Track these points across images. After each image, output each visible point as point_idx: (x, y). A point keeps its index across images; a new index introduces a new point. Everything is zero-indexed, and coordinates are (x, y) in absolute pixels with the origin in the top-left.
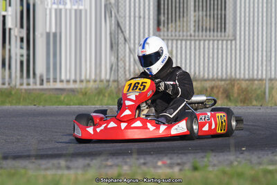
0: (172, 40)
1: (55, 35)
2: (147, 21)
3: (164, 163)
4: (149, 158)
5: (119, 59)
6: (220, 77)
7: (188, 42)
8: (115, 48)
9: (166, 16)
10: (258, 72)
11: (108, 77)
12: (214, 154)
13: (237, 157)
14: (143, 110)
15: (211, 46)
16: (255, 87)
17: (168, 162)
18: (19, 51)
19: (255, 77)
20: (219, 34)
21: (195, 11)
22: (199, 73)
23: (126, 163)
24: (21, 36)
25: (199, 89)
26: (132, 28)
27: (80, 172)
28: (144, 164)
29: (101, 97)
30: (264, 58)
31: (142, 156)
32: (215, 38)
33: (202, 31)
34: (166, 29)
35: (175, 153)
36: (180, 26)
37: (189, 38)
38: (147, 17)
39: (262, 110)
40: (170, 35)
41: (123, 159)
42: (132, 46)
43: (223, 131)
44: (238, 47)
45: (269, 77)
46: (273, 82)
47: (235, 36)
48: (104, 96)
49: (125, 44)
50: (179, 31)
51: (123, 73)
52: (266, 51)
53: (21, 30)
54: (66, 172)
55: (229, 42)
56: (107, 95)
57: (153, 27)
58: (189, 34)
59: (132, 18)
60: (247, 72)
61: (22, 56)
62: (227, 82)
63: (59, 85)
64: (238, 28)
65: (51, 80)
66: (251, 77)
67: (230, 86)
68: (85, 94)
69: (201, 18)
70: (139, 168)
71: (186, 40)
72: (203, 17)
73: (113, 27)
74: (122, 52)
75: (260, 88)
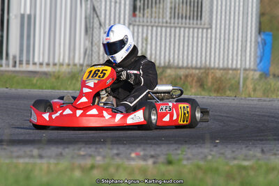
0: (148, 26)
1: (29, 16)
2: (122, 7)
3: (137, 154)
4: (122, 149)
5: (94, 44)
6: (194, 65)
7: (164, 29)
8: (90, 32)
9: (142, 2)
10: (232, 62)
11: (81, 62)
12: (187, 146)
13: (211, 151)
14: (103, 98)
15: (187, 34)
16: (229, 76)
17: (142, 153)
19: (230, 66)
20: (195, 22)
22: (174, 61)
23: (99, 154)
25: (174, 77)
26: (108, 13)
27: (52, 161)
29: (74, 81)
30: (240, 48)
31: (115, 146)
32: (191, 26)
34: (141, 15)
35: (148, 144)
36: (155, 13)
37: (164, 25)
38: (123, 2)
39: (236, 101)
40: (145, 21)
41: (96, 148)
43: (185, 122)
44: (213, 36)
45: (243, 67)
46: (247, 72)
47: (211, 24)
48: (77, 80)
49: (100, 28)
50: (155, 17)
51: (97, 58)
52: (242, 41)
54: (38, 161)
55: (205, 30)
56: (80, 79)
57: (129, 12)
58: (164, 21)
59: (108, 3)
60: (221, 62)
62: (202, 71)
63: (31, 68)
64: (214, 17)
65: (24, 62)
66: (225, 66)
67: (204, 75)
68: (58, 78)
69: (177, 5)
70: (112, 158)
71: (162, 27)
72: (179, 5)
73: (88, 11)
74: (97, 37)
75: (234, 78)
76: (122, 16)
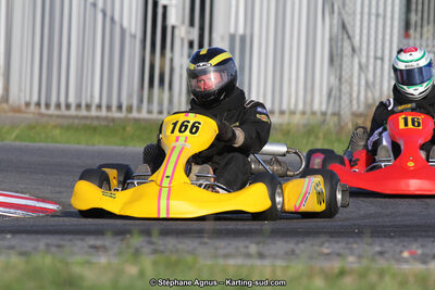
1: (243, 38)
2: (388, 22)
3: (412, 254)
4: (388, 244)
5: (343, 80)
8: (337, 62)
9: (420, 14)
17: (419, 252)
23: (351, 250)
24: (191, 38)
26: (365, 31)
27: (280, 263)
28: (381, 253)
29: (312, 139)
31: (377, 240)
34: (418, 36)
35: (429, 236)
38: (389, 15)
40: (424, 44)
41: (347, 243)
42: (364, 60)
48: (317, 137)
49: (352, 56)
51: (347, 102)
53: (191, 29)
54: (258, 262)
56: (321, 135)
57: (399, 31)
59: (366, 17)
68: (287, 133)
70: (373, 259)
73: (335, 30)
74: (348, 70)
76: (388, 37)
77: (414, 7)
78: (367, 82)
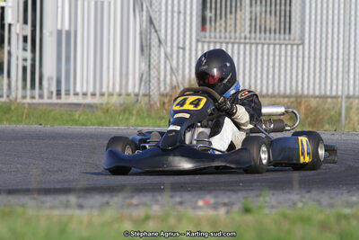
0: (220, 43)
1: (68, 33)
2: (188, 18)
3: (206, 203)
4: (187, 196)
5: (152, 66)
6: (282, 93)
8: (146, 52)
9: (213, 11)
10: (332, 87)
11: (137, 90)
12: (272, 192)
13: (302, 197)
15: (271, 52)
16: (327, 106)
17: (212, 201)
18: (21, 54)
19: (328, 93)
20: (282, 36)
21: (251, 5)
22: (256, 87)
23: (157, 202)
24: (25, 34)
26: (169, 26)
27: (96, 212)
29: (126, 116)
30: (341, 69)
31: (178, 193)
32: (277, 41)
33: (260, 32)
34: (213, 29)
35: (221, 190)
36: (230, 25)
37: (243, 41)
38: (188, 12)
39: (336, 137)
40: (218, 36)
41: (154, 196)
42: (169, 50)
44: (306, 53)
45: (346, 93)
46: (351, 100)
47: (302, 39)
48: (131, 113)
49: (159, 47)
50: (230, 32)
51: (156, 85)
52: (343, 60)
53: (25, 26)
54: (78, 212)
55: (295, 47)
57: (197, 26)
58: (243, 35)
59: (169, 14)
60: (317, 87)
61: (25, 60)
62: (292, 100)
63: (72, 99)
64: (307, 29)
66: (323, 93)
67: (295, 104)
68: (106, 111)
69: (258, 15)
70: (173, 208)
71: (239, 43)
72: (261, 14)
73: (144, 26)
74: (156, 58)
75: (334, 108)
76: (188, 31)
77: (208, 5)
78: (171, 68)
